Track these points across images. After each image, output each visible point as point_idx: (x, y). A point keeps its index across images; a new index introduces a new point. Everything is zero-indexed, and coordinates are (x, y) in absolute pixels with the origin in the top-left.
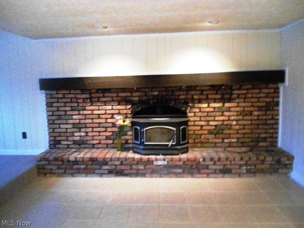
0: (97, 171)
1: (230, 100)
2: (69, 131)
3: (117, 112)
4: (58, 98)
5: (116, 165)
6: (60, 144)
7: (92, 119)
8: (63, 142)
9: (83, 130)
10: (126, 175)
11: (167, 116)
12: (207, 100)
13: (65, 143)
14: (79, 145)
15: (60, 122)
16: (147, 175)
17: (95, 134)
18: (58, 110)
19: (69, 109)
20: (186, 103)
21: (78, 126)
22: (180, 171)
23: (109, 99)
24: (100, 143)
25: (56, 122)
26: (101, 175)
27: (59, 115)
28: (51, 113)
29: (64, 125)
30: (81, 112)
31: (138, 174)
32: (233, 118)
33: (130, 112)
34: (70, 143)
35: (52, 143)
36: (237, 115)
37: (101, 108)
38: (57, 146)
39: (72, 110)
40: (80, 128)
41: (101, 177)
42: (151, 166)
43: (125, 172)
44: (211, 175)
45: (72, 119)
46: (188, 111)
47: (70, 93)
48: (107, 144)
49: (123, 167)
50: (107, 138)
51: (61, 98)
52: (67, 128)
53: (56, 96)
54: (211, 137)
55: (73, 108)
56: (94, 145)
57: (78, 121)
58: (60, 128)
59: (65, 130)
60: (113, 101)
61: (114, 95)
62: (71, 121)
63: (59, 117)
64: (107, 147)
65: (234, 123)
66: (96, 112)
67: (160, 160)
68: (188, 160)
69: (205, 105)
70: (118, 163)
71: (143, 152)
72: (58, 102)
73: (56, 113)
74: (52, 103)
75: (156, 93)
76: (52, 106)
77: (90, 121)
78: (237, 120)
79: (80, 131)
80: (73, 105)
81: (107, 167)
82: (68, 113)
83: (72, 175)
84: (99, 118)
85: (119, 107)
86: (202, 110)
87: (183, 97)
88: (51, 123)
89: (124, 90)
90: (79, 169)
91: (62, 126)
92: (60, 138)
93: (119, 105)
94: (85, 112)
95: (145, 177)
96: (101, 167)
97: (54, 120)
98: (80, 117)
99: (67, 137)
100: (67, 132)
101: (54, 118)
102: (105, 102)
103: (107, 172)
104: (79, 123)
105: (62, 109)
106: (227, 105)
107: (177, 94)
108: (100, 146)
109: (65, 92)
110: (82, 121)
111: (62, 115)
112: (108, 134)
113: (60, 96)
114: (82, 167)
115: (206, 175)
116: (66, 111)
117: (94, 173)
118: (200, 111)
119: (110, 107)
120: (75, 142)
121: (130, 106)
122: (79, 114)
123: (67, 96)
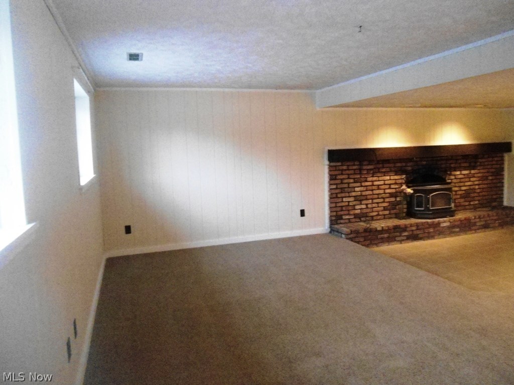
0: (398, 239)
1: (474, 168)
2: (351, 204)
3: (393, 182)
4: (342, 170)
5: (412, 231)
6: (342, 219)
7: (372, 190)
8: (344, 217)
9: (364, 202)
10: (421, 239)
11: (438, 183)
12: (460, 169)
13: (347, 217)
14: (360, 218)
15: (343, 195)
16: (436, 237)
17: (374, 205)
18: (342, 183)
19: (352, 181)
20: (446, 171)
21: (359, 199)
22: (457, 230)
23: (388, 169)
24: (378, 215)
25: (339, 196)
26: (401, 241)
27: (341, 188)
28: (334, 187)
29: (347, 198)
30: (363, 184)
31: (430, 237)
32: (477, 183)
33: (404, 182)
34: (352, 217)
35: (334, 218)
36: (479, 180)
37: (380, 178)
38: (339, 221)
39: (354, 182)
40: (361, 201)
41: (401, 243)
42: (438, 228)
43: (421, 236)
44: (478, 231)
45: (355, 191)
46: (447, 179)
47: (354, 165)
48: (384, 215)
49: (418, 232)
50: (385, 209)
51: (345, 170)
52: (349, 202)
53: (341, 168)
54: (462, 200)
55: (356, 179)
56: (372, 217)
57: (359, 193)
58: (342, 202)
59: (347, 204)
60: (391, 171)
61: (392, 165)
62: (354, 194)
63: (342, 190)
64: (384, 218)
65: (477, 187)
66: (376, 183)
67: (445, 222)
68: (454, 221)
69: (458, 173)
70: (414, 228)
71: (431, 216)
72: (342, 174)
73: (339, 186)
74: (336, 175)
75: (424, 163)
76: (336, 179)
77: (370, 192)
78: (478, 185)
79: (361, 204)
80: (356, 177)
81: (406, 234)
82: (351, 185)
83: (377, 245)
84: (379, 189)
85: (396, 177)
86: (457, 177)
87: (443, 166)
88: (333, 197)
89: (400, 160)
90: (382, 238)
91: (344, 199)
92: (342, 213)
93: (396, 175)
94: (367, 184)
95: (434, 239)
96: (401, 234)
97: (337, 193)
98: (362, 189)
99: (348, 210)
100: (348, 205)
101: (337, 191)
102: (384, 172)
103: (405, 238)
104: (361, 195)
105: (346, 181)
106: (473, 172)
107: (440, 163)
108: (379, 217)
109: (348, 164)
110: (364, 193)
111: (346, 188)
112: (386, 205)
113: (345, 167)
114: (386, 235)
115: (474, 232)
116: (349, 183)
117: (395, 240)
118: (456, 178)
119: (388, 178)
120: (356, 216)
121: (404, 176)
122: (362, 186)
123: (351, 168)
